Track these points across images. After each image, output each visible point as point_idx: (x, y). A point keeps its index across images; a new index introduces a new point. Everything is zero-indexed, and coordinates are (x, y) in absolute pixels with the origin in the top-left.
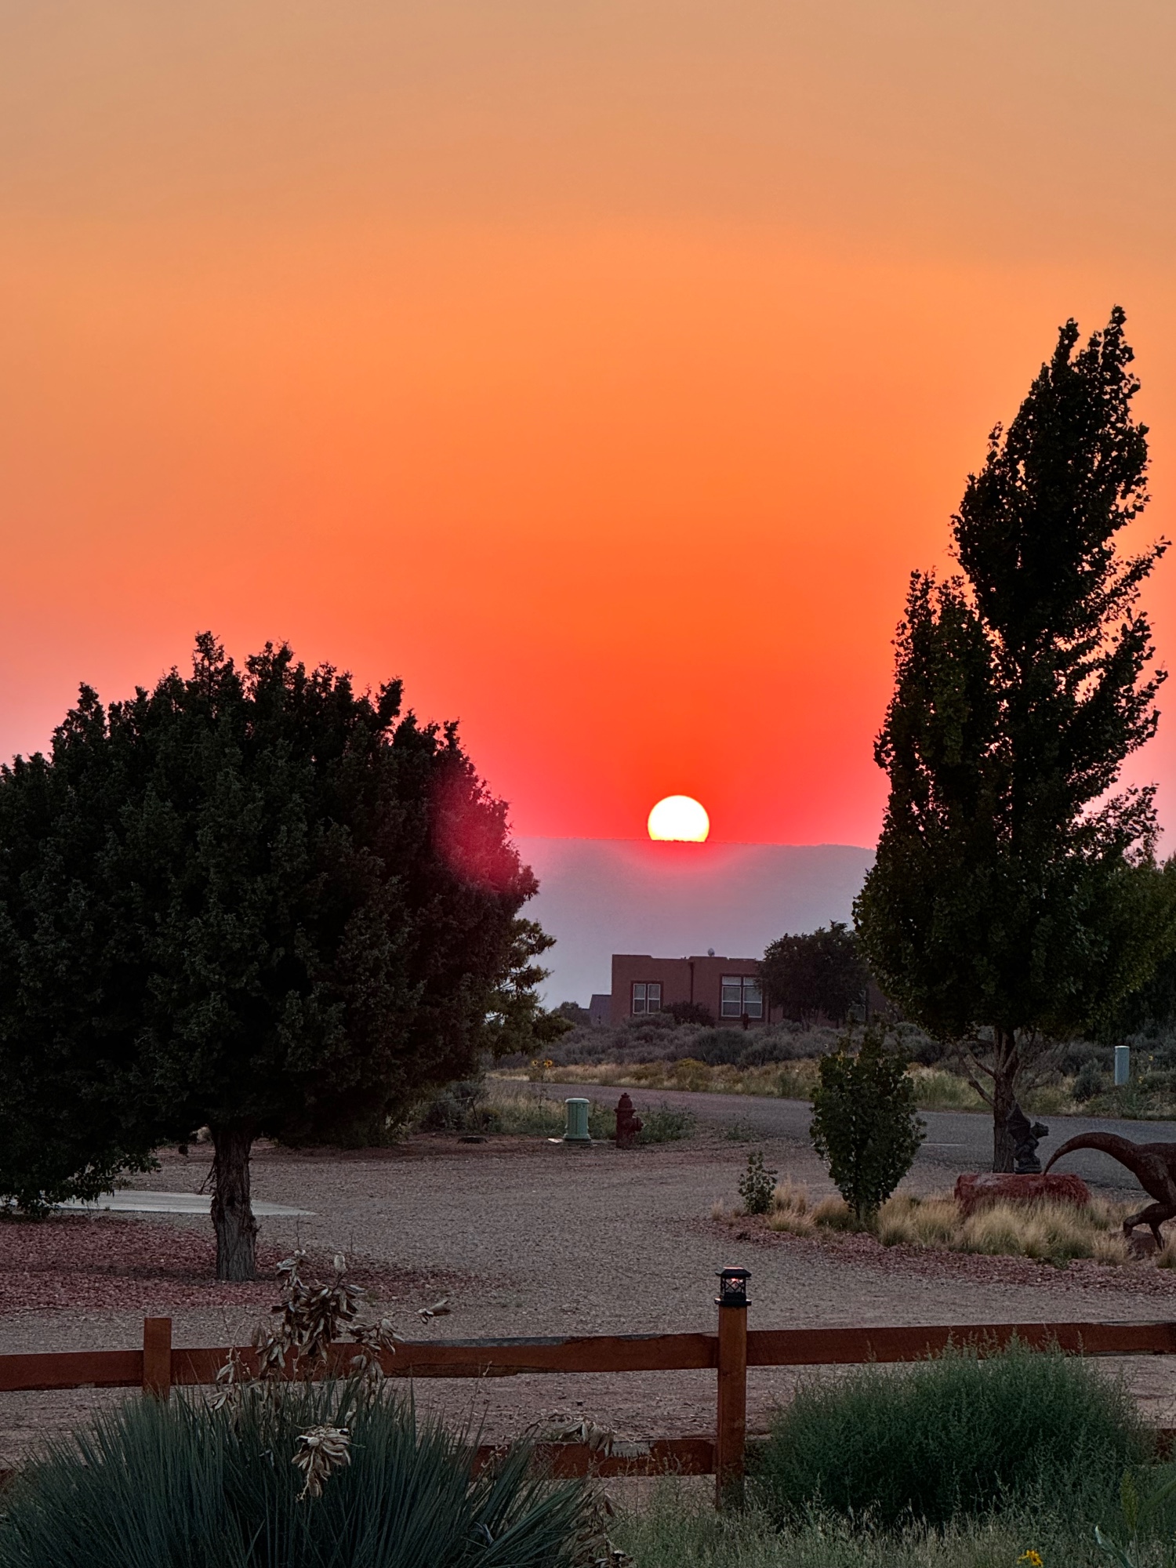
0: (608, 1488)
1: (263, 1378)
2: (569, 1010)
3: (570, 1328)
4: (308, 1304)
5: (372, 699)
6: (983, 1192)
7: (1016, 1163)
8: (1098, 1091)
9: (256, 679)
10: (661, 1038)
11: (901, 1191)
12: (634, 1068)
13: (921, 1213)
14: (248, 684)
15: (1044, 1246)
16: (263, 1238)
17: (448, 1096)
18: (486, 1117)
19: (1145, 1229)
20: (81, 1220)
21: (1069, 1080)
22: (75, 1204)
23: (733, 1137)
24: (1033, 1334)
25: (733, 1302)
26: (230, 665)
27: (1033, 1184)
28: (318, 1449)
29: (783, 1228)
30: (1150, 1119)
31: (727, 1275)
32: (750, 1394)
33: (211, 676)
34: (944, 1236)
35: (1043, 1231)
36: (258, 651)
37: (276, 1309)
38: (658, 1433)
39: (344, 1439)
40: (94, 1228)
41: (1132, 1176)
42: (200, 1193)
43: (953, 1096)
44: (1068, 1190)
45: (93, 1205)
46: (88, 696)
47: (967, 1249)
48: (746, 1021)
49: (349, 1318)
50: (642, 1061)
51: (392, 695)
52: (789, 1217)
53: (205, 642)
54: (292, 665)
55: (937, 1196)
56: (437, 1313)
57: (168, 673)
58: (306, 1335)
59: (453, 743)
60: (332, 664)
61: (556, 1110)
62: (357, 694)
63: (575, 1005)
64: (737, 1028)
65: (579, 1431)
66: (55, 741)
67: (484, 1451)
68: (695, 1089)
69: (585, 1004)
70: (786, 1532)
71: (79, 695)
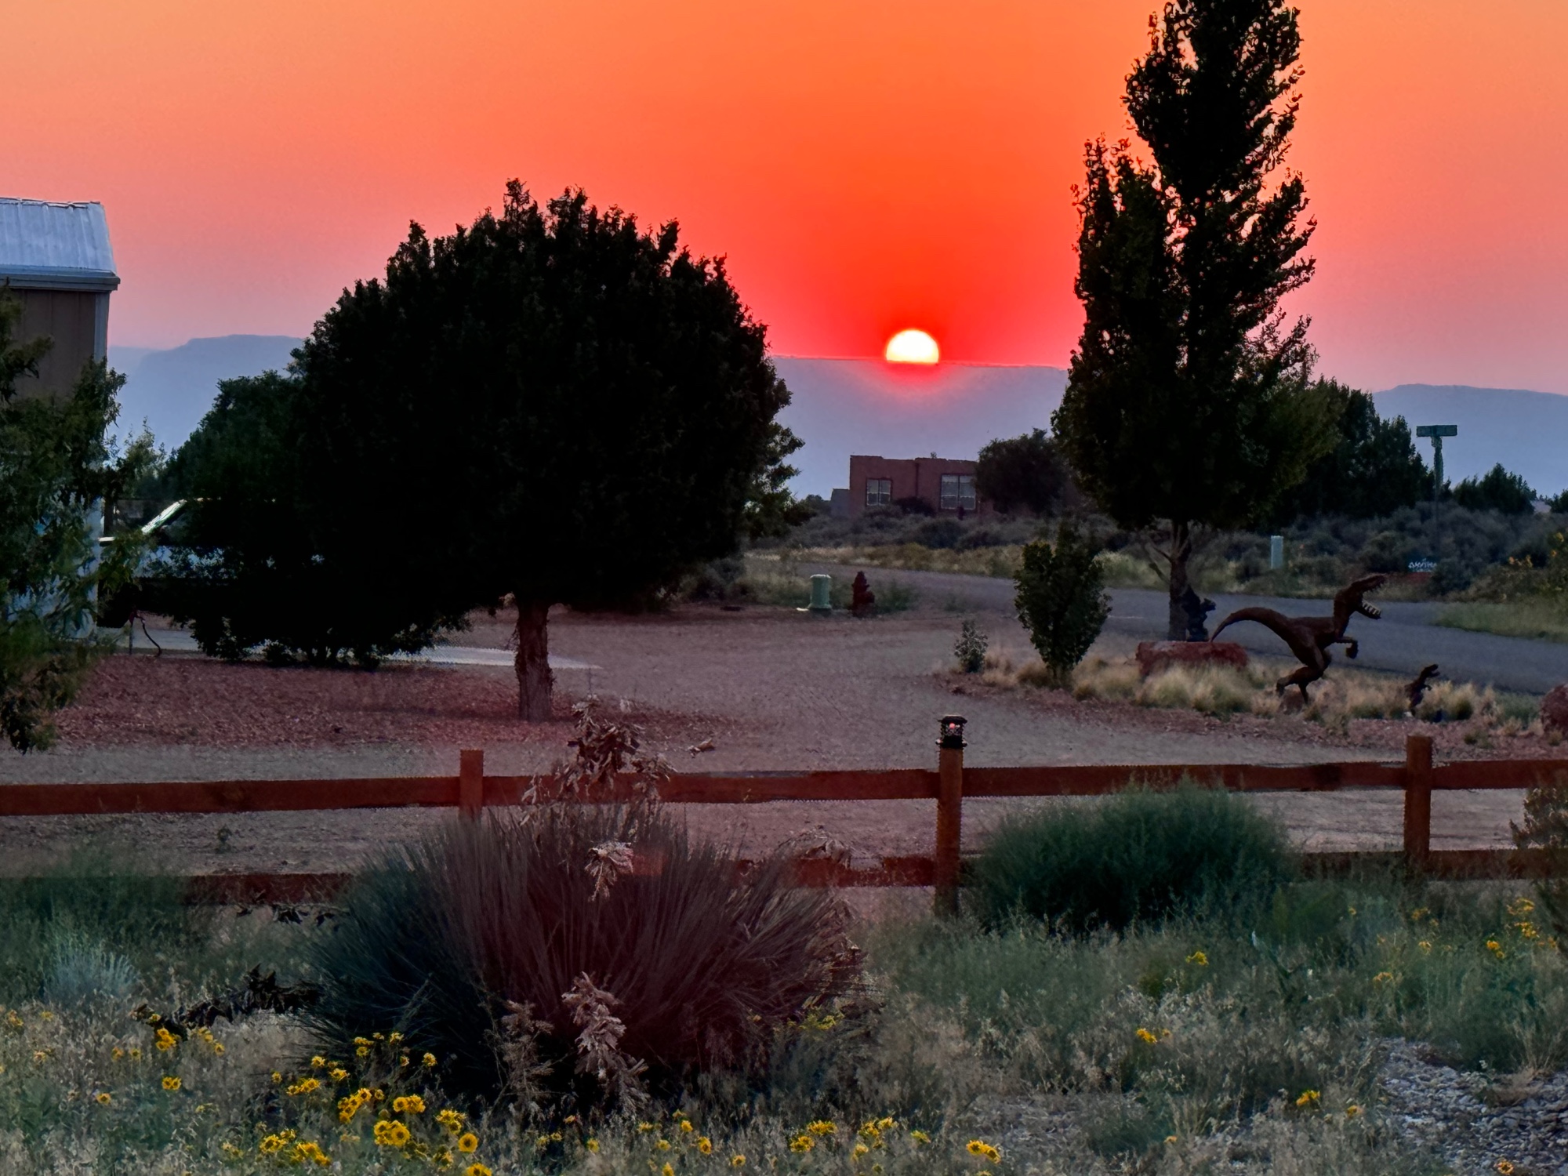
0: (847, 895)
1: (560, 799)
2: (814, 501)
3: (815, 765)
4: (598, 740)
5: (653, 237)
6: (1161, 655)
7: (1188, 632)
8: (1257, 574)
9: (556, 219)
10: (891, 526)
11: (1092, 654)
12: (869, 550)
13: (1110, 674)
14: (549, 223)
15: (1211, 702)
16: (559, 687)
17: (711, 572)
18: (744, 590)
19: (1295, 688)
20: (406, 670)
21: (1232, 565)
22: (401, 657)
23: (951, 608)
24: (1202, 773)
25: (952, 744)
26: (534, 208)
27: (1202, 650)
28: (607, 860)
29: (992, 685)
30: (1299, 597)
31: (946, 721)
32: (964, 820)
33: (519, 216)
34: (1127, 692)
35: (1210, 688)
36: (559, 196)
37: (571, 744)
38: (888, 852)
39: (629, 852)
40: (417, 677)
41: (1284, 645)
42: (507, 648)
43: (1134, 576)
44: (1231, 656)
45: (416, 658)
46: (417, 231)
47: (1146, 704)
48: (962, 513)
49: (632, 752)
50: (875, 544)
51: (670, 234)
52: (997, 675)
53: (514, 187)
54: (586, 207)
55: (1122, 660)
56: (703, 749)
57: (483, 213)
58: (597, 765)
59: (721, 275)
60: (620, 207)
61: (803, 584)
62: (640, 233)
63: (818, 498)
64: (955, 519)
65: (823, 848)
66: (390, 269)
67: (743, 864)
68: (919, 568)
69: (827, 497)
70: (994, 934)
71: (409, 231)
